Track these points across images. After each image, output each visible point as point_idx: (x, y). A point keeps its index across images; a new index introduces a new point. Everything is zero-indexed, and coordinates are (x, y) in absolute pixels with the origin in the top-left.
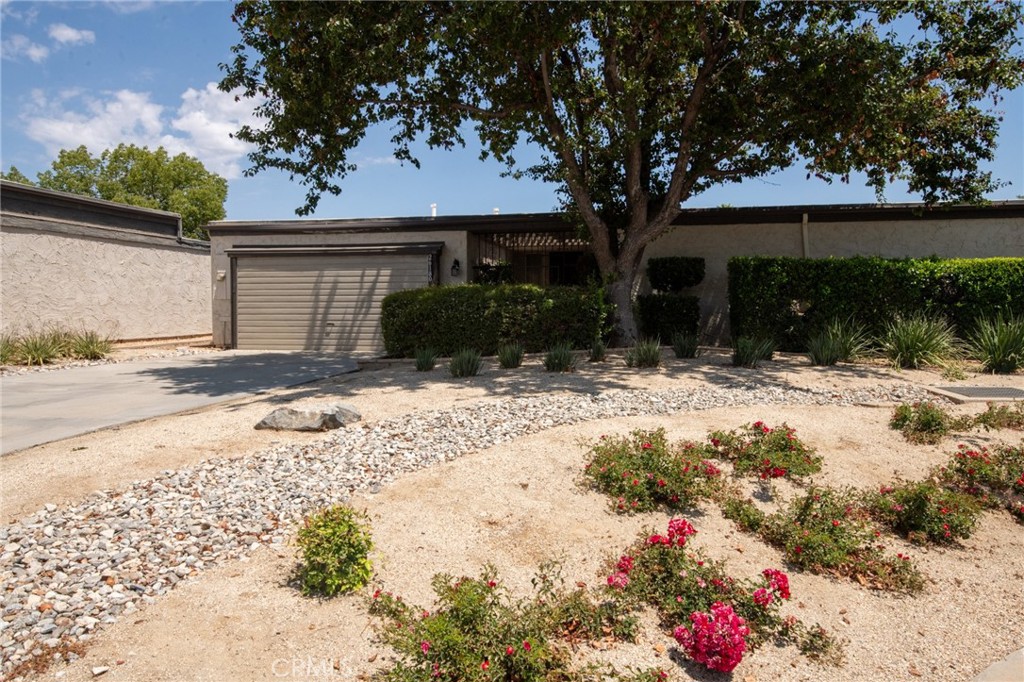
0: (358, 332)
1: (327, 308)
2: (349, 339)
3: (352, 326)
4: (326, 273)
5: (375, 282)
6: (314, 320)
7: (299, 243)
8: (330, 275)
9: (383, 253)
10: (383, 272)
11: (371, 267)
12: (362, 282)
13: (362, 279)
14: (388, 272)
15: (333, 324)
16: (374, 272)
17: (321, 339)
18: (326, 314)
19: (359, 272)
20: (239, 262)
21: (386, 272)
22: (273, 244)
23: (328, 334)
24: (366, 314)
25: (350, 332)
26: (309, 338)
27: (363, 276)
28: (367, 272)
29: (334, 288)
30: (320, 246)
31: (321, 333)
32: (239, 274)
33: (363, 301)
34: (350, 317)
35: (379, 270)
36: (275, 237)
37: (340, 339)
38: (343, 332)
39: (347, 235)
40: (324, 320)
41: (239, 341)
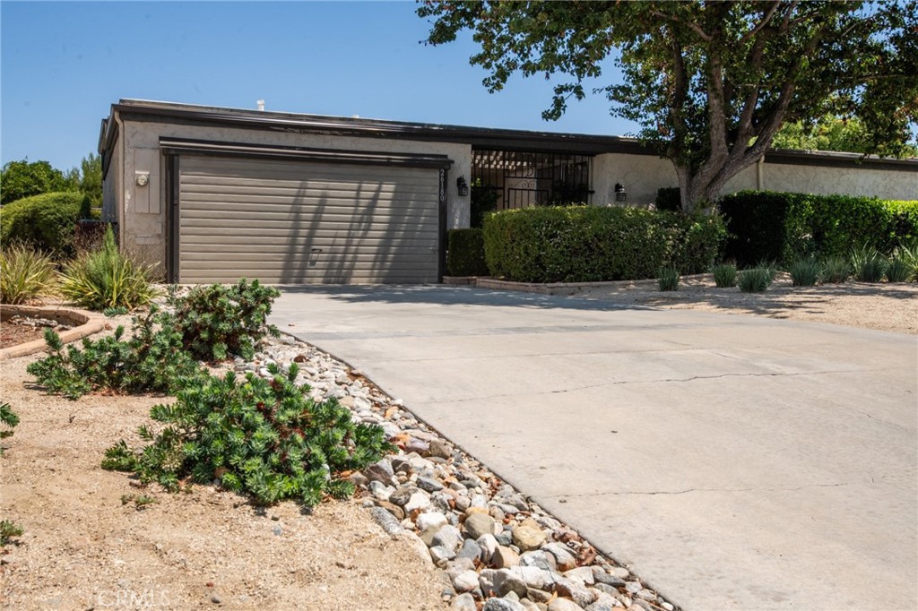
0: (354, 260)
1: (313, 228)
2: (341, 268)
3: (345, 252)
4: (310, 183)
5: (375, 198)
6: (293, 244)
7: (261, 143)
8: (316, 187)
9: (388, 164)
10: (385, 187)
11: (371, 179)
12: (357, 197)
13: (358, 194)
14: (391, 187)
15: (321, 251)
16: (375, 186)
17: (303, 268)
18: (310, 236)
19: (355, 185)
20: (183, 161)
21: (389, 187)
22: (223, 140)
23: (313, 263)
24: (363, 237)
25: (343, 260)
26: (287, 267)
27: (359, 190)
28: (365, 186)
29: (322, 204)
30: (294, 148)
31: (305, 260)
32: (182, 177)
33: (360, 222)
34: (343, 241)
35: (381, 184)
36: (226, 130)
37: (329, 268)
38: (333, 260)
39: (328, 137)
40: (308, 244)
41: (182, 272)
